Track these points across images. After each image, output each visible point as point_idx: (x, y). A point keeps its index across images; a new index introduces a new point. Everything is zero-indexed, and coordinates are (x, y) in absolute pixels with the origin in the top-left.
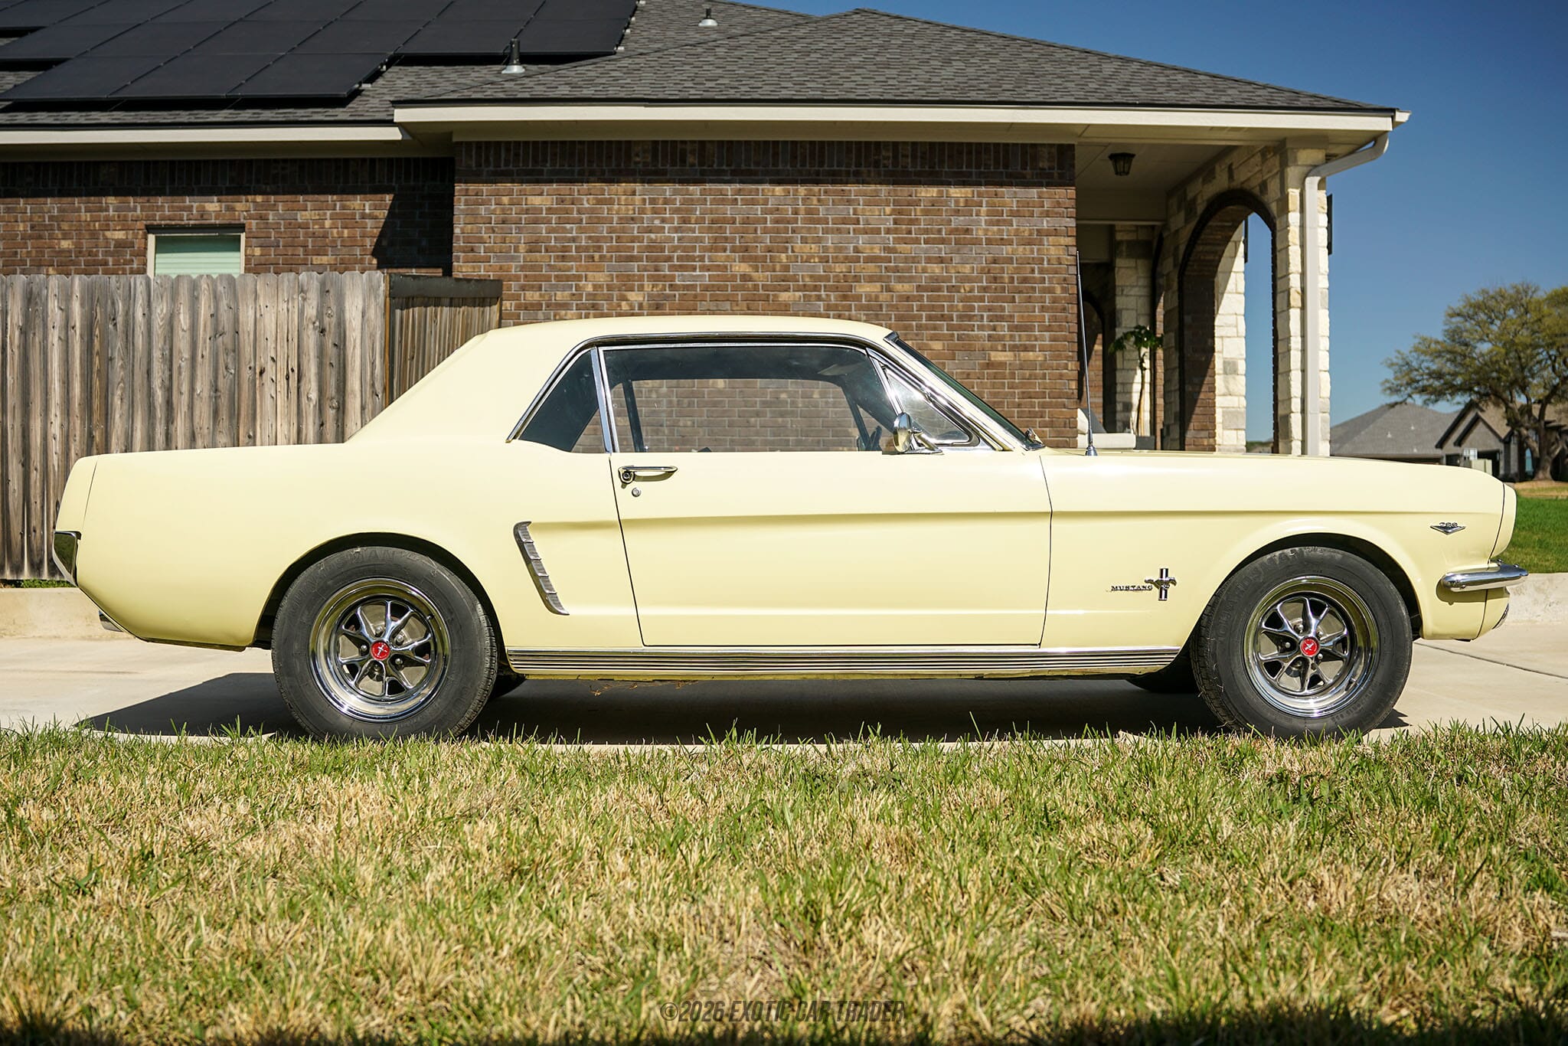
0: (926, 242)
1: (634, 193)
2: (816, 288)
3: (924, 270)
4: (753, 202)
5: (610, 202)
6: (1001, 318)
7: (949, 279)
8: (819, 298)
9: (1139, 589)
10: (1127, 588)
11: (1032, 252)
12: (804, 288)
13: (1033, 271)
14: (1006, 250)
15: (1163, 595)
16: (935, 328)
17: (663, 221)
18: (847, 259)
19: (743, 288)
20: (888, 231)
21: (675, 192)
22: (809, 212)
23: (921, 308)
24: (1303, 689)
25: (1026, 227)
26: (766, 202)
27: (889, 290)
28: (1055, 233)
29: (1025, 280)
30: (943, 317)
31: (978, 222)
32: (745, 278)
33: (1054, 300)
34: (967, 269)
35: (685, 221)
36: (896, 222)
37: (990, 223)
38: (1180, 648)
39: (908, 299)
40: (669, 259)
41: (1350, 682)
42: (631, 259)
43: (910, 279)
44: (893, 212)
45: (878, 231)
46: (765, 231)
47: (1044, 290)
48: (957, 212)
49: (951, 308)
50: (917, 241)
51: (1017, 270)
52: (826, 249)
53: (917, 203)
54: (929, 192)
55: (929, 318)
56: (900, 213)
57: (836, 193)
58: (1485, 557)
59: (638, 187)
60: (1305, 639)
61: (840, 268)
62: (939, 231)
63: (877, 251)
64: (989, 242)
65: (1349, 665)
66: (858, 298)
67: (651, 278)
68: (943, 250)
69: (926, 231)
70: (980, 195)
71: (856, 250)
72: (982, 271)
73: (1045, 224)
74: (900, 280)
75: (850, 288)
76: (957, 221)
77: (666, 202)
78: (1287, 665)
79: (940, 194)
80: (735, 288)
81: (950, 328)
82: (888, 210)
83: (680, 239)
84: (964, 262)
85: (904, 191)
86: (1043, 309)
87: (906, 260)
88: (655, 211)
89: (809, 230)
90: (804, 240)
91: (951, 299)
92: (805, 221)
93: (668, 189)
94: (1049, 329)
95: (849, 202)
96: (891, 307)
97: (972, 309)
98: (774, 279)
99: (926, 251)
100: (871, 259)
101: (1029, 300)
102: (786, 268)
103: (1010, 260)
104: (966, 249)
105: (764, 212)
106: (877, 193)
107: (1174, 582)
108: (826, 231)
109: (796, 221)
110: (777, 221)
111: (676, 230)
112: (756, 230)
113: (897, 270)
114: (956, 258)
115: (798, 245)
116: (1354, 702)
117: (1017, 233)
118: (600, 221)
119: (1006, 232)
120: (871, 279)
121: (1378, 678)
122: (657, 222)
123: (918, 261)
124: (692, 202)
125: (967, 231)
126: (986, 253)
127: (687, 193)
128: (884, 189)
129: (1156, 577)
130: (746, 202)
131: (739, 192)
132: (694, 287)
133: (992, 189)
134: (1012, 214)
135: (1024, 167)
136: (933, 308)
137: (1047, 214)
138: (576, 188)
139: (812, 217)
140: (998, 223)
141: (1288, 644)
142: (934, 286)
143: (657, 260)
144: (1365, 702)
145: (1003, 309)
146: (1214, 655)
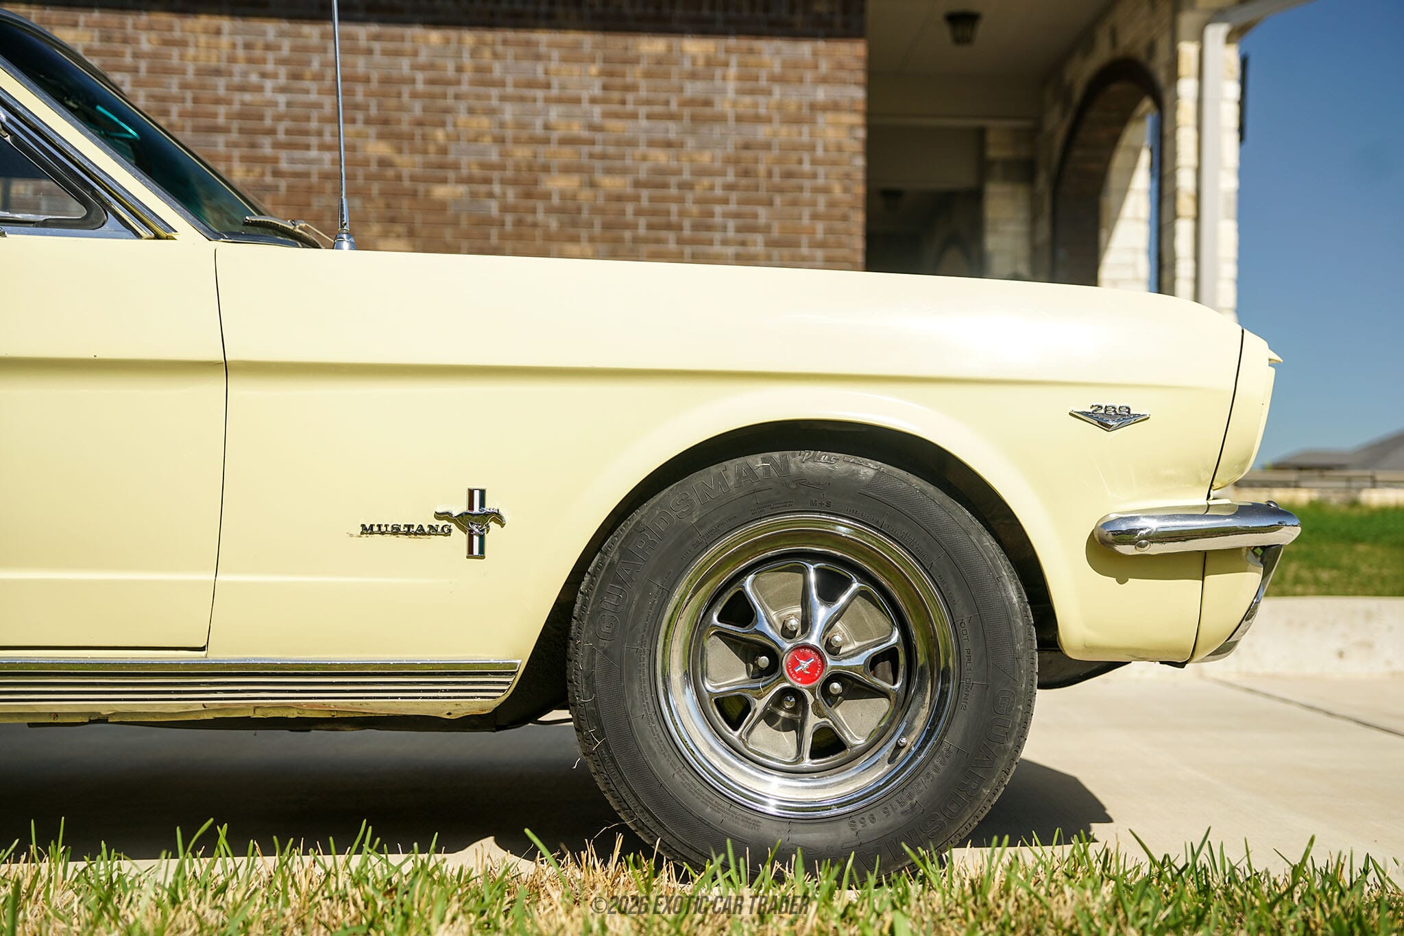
0: (649, 117)
1: (218, 32)
2: (487, 181)
3: (644, 158)
4: (398, 53)
5: (183, 44)
6: (754, 229)
7: (679, 172)
8: (491, 195)
9: (421, 531)
10: (396, 531)
11: (800, 134)
12: (469, 180)
13: (800, 162)
14: (762, 132)
15: (475, 550)
16: (658, 241)
17: (264, 75)
18: (533, 140)
19: (378, 177)
20: (593, 101)
21: (282, 34)
22: (479, 69)
23: (638, 213)
24: (799, 758)
25: (793, 98)
26: (415, 53)
27: (593, 185)
28: (835, 107)
29: (788, 175)
30: (669, 227)
31: (723, 91)
32: (384, 163)
33: (832, 204)
34: (705, 158)
35: (296, 77)
36: (605, 88)
37: (740, 92)
38: (522, 661)
39: (619, 198)
40: (272, 132)
41: (898, 747)
42: (215, 129)
43: (624, 171)
44: (602, 73)
45: (577, 101)
46: (414, 95)
47: (816, 190)
48: (693, 76)
49: (682, 214)
50: (634, 116)
51: (779, 161)
52: (502, 125)
53: (635, 61)
54: (652, 46)
55: (650, 227)
56: (611, 74)
57: (518, 43)
58: (1200, 482)
59: (226, 23)
60: (796, 648)
61: (522, 153)
62: (667, 103)
63: (577, 130)
64: (739, 119)
65: (902, 705)
66: (547, 196)
67: (244, 159)
68: (672, 130)
69: (648, 102)
70: (728, 51)
71: (547, 127)
72: (727, 161)
73: (822, 94)
74: (609, 171)
75: (536, 182)
76: (692, 89)
77: (268, 47)
78: (759, 705)
79: (670, 49)
80: (368, 178)
81: (680, 241)
82: (594, 69)
83: (289, 104)
84: (702, 147)
85: (617, 42)
86: (815, 217)
87: (618, 143)
88: (250, 61)
89: (478, 97)
90: (471, 111)
91: (681, 200)
92: (473, 83)
93: (270, 29)
94: (822, 245)
95: (538, 57)
96: (595, 210)
97: (712, 215)
98: (427, 165)
99: (647, 131)
100: (566, 141)
101: (794, 203)
102: (443, 151)
103: (767, 146)
104: (704, 130)
105: (414, 67)
106: (577, 46)
107: (498, 518)
108: (503, 98)
109: (458, 82)
110: (431, 82)
111: (283, 90)
112: (399, 95)
113: (604, 157)
114: (690, 142)
115: (462, 117)
116: (901, 789)
117: (780, 107)
118: (168, 71)
119: (763, 105)
120: (567, 170)
121: (954, 737)
122: (254, 78)
123: (632, 143)
124: (306, 49)
125: (708, 103)
126: (732, 136)
127: (300, 35)
128: (588, 40)
129: (459, 507)
130: (385, 53)
131: (377, 38)
132: (307, 175)
133: (745, 43)
134: (773, 79)
135: (792, 10)
136: (654, 213)
137: (824, 80)
138: (130, 20)
139: (483, 78)
140: (752, 92)
141: (764, 661)
142: (657, 180)
143: (254, 132)
144: (922, 790)
145: (755, 216)
146: (589, 677)
